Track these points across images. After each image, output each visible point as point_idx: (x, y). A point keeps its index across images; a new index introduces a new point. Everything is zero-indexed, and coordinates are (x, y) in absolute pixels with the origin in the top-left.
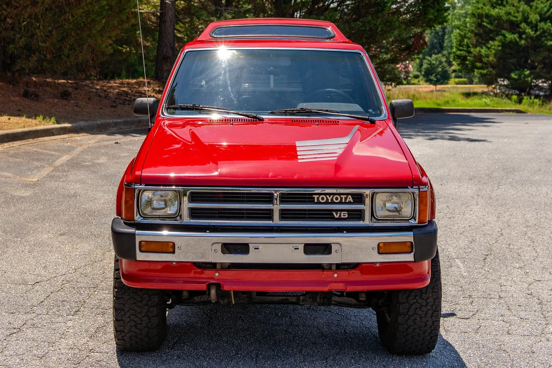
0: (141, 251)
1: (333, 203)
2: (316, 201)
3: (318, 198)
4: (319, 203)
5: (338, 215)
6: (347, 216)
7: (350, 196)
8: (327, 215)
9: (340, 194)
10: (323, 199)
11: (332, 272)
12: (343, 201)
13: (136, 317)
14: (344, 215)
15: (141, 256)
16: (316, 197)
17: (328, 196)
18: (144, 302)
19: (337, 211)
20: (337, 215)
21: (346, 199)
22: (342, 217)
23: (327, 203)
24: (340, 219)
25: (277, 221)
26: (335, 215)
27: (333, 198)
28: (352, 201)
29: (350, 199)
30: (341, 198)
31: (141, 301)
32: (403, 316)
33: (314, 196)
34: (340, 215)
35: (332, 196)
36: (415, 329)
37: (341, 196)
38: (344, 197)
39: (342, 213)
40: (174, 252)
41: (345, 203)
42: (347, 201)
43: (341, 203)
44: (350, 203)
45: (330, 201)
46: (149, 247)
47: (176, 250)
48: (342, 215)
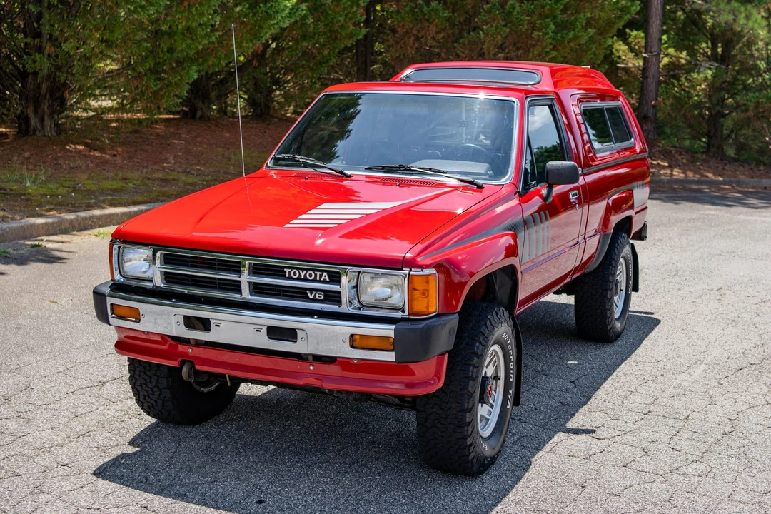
2: (287, 276)
3: (290, 272)
4: (290, 278)
5: (313, 295)
6: (322, 298)
7: (325, 274)
8: (300, 294)
9: (314, 270)
10: (295, 274)
11: (308, 364)
12: (318, 279)
13: (147, 386)
14: (320, 296)
16: (287, 270)
17: (300, 271)
19: (312, 290)
20: (311, 295)
21: (321, 276)
22: (317, 298)
23: (299, 279)
24: (315, 300)
25: (246, 295)
26: (309, 295)
27: (306, 274)
28: (328, 280)
29: (325, 277)
30: (316, 275)
33: (285, 270)
34: (315, 295)
35: (305, 272)
37: (316, 273)
38: (318, 273)
39: (317, 293)
40: (140, 321)
41: (320, 281)
42: (322, 279)
43: (314, 281)
44: (325, 282)
45: (303, 277)
47: (141, 317)
48: (317, 295)
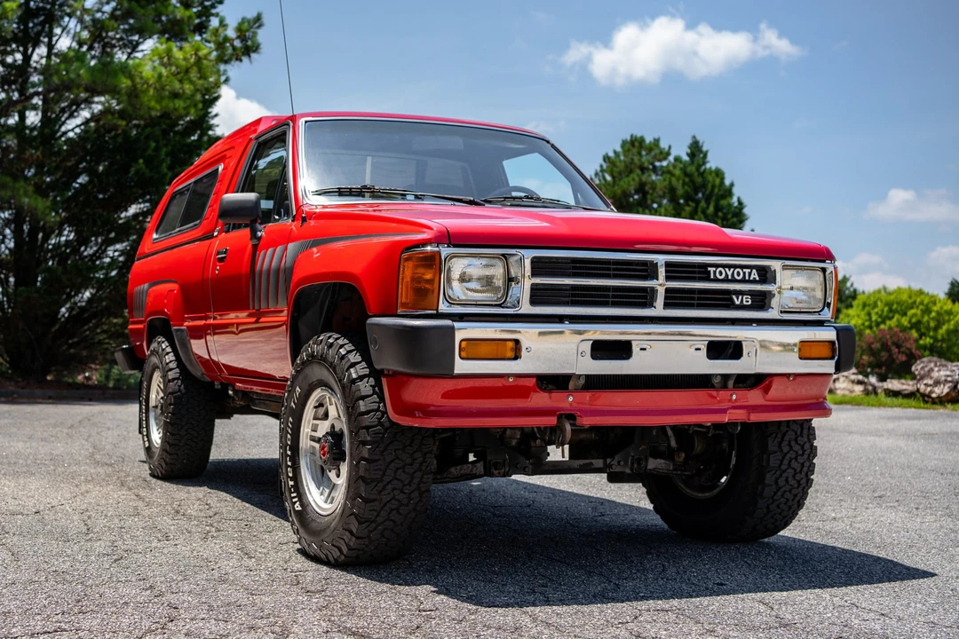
0: (461, 358)
1: (734, 281)
2: (712, 277)
3: (715, 272)
4: (716, 280)
5: (740, 300)
6: (750, 303)
7: (754, 271)
9: (742, 267)
10: (721, 273)
11: (730, 393)
14: (747, 300)
15: (462, 366)
16: (712, 270)
17: (727, 269)
18: (416, 466)
20: (738, 299)
21: (750, 274)
22: (745, 303)
23: (726, 280)
24: (742, 307)
26: (735, 299)
27: (733, 272)
28: (757, 279)
29: (755, 275)
30: (744, 273)
31: (411, 465)
32: (773, 472)
33: (709, 268)
34: (742, 301)
35: (732, 270)
36: (785, 491)
37: (744, 270)
38: (747, 271)
39: (745, 297)
41: (749, 281)
42: (751, 278)
43: (743, 281)
44: (754, 281)
46: (474, 349)
47: (524, 352)
48: (744, 300)
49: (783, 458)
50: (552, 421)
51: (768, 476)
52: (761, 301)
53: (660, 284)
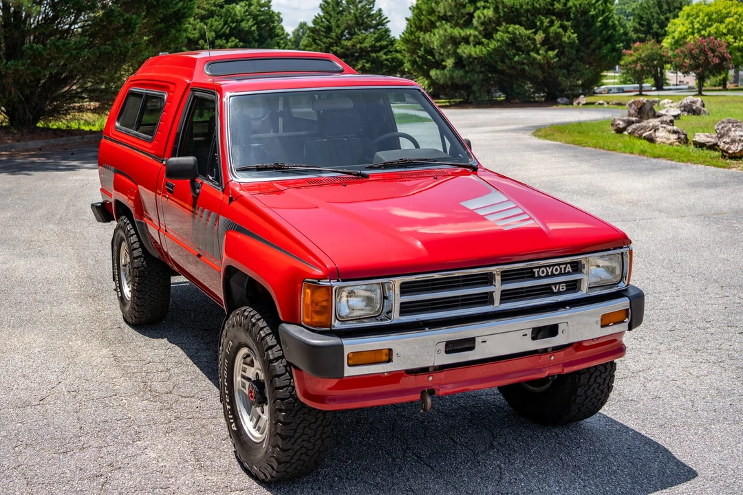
0: (349, 365)
1: (553, 275)
2: (536, 276)
3: (538, 272)
4: (540, 277)
5: (557, 288)
6: (565, 289)
7: (569, 266)
8: (547, 290)
9: (559, 265)
10: (543, 272)
11: (549, 355)
12: (563, 272)
14: (563, 288)
15: (349, 372)
16: (536, 270)
17: (548, 268)
18: (318, 423)
19: (555, 284)
21: (565, 269)
22: (561, 290)
23: (547, 276)
24: (559, 293)
25: (497, 306)
26: (554, 288)
27: (553, 269)
28: (571, 271)
29: (569, 269)
30: (561, 269)
31: (315, 423)
32: (583, 387)
33: (534, 270)
34: (559, 288)
35: (552, 268)
36: (592, 398)
37: (561, 266)
38: (563, 266)
40: (390, 360)
41: (565, 274)
42: (566, 271)
43: (561, 274)
44: (569, 273)
45: (550, 274)
46: (359, 359)
47: (394, 357)
48: (561, 287)
49: (591, 376)
50: (417, 397)
51: (579, 390)
52: (573, 286)
53: (497, 288)
